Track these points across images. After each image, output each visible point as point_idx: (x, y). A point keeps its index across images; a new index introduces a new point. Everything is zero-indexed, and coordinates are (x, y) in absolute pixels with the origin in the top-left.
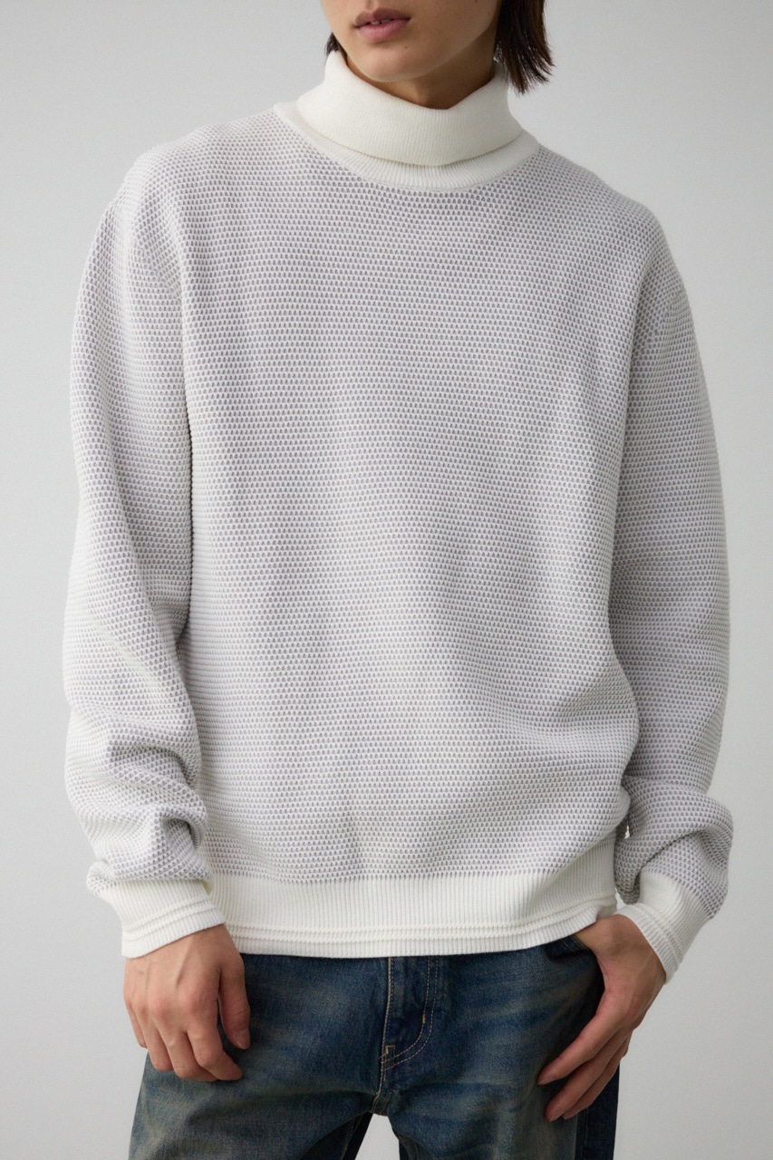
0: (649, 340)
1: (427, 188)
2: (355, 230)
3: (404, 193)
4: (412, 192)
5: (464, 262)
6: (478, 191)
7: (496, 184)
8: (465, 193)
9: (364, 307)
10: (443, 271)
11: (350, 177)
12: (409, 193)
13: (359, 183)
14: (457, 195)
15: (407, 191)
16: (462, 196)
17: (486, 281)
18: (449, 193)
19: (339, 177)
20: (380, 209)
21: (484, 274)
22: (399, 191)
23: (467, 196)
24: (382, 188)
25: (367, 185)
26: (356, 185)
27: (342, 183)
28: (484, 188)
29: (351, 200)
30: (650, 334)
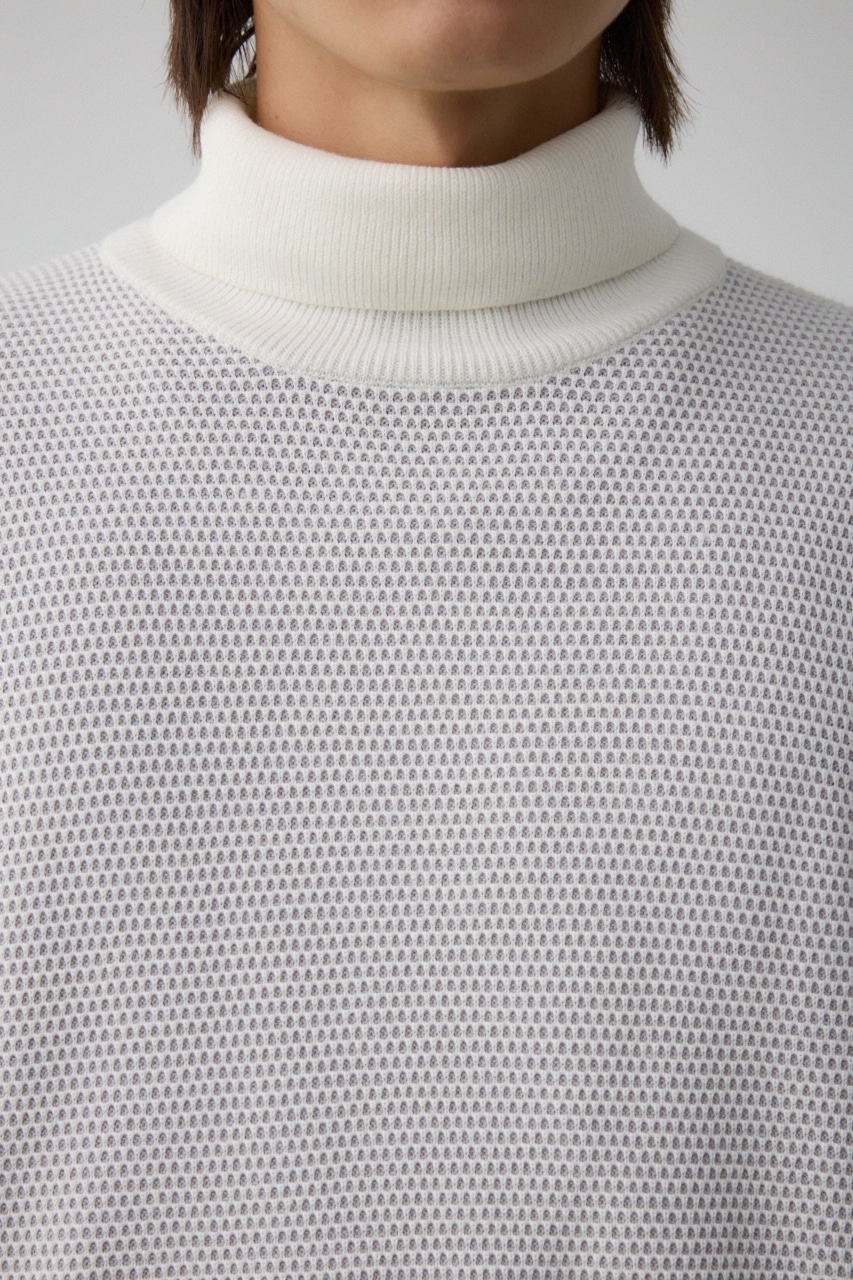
1: (442, 383)
2: (261, 489)
3: (383, 396)
4: (404, 393)
5: (538, 549)
6: (574, 378)
7: (619, 358)
8: (537, 388)
9: (290, 680)
10: (486, 577)
11: (244, 368)
12: (397, 397)
13: (268, 380)
14: (518, 393)
15: (390, 392)
16: (531, 393)
17: (597, 593)
18: (497, 391)
19: (217, 369)
20: (323, 438)
21: (590, 578)
22: (369, 393)
23: (544, 392)
24: (327, 389)
25: (288, 384)
26: (261, 385)
27: (226, 381)
28: (589, 371)
29: (250, 420)
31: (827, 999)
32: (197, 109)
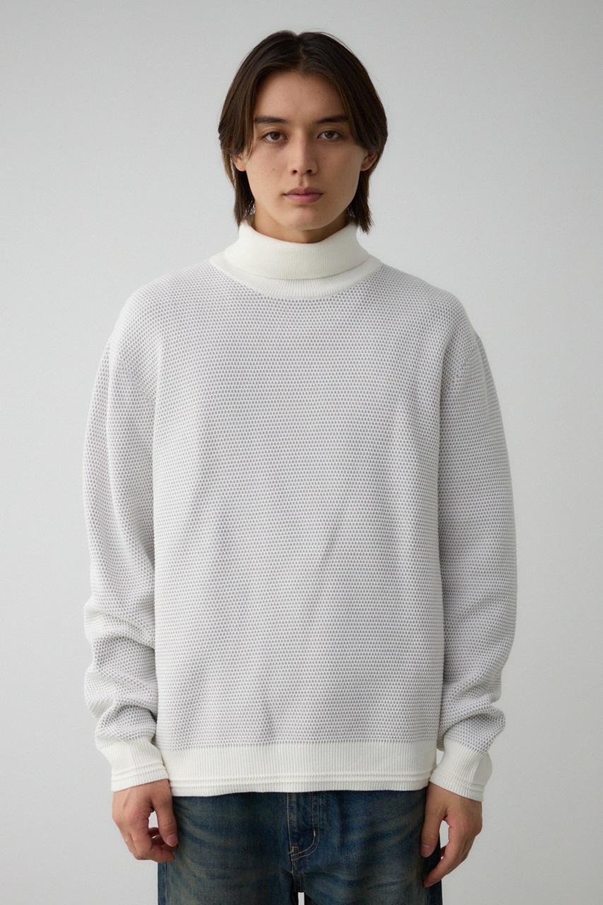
0: (453, 382)
1: (305, 297)
2: (259, 325)
3: (289, 301)
4: (295, 300)
5: (329, 340)
6: (338, 296)
7: (350, 291)
8: (329, 299)
9: (267, 374)
10: (316, 347)
11: (254, 294)
12: (293, 301)
13: (260, 297)
14: (324, 300)
15: (291, 300)
16: (327, 300)
17: (344, 351)
18: (319, 299)
19: (247, 294)
20: (274, 312)
21: (342, 347)
22: (286, 301)
23: (331, 300)
24: (275, 299)
25: (265, 298)
26: (258, 298)
27: (249, 297)
28: (342, 294)
29: (256, 308)
30: (454, 378)
31: (404, 452)
32: (239, 224)
